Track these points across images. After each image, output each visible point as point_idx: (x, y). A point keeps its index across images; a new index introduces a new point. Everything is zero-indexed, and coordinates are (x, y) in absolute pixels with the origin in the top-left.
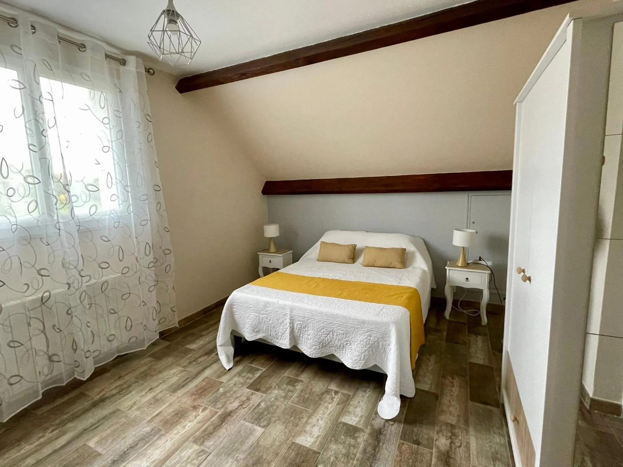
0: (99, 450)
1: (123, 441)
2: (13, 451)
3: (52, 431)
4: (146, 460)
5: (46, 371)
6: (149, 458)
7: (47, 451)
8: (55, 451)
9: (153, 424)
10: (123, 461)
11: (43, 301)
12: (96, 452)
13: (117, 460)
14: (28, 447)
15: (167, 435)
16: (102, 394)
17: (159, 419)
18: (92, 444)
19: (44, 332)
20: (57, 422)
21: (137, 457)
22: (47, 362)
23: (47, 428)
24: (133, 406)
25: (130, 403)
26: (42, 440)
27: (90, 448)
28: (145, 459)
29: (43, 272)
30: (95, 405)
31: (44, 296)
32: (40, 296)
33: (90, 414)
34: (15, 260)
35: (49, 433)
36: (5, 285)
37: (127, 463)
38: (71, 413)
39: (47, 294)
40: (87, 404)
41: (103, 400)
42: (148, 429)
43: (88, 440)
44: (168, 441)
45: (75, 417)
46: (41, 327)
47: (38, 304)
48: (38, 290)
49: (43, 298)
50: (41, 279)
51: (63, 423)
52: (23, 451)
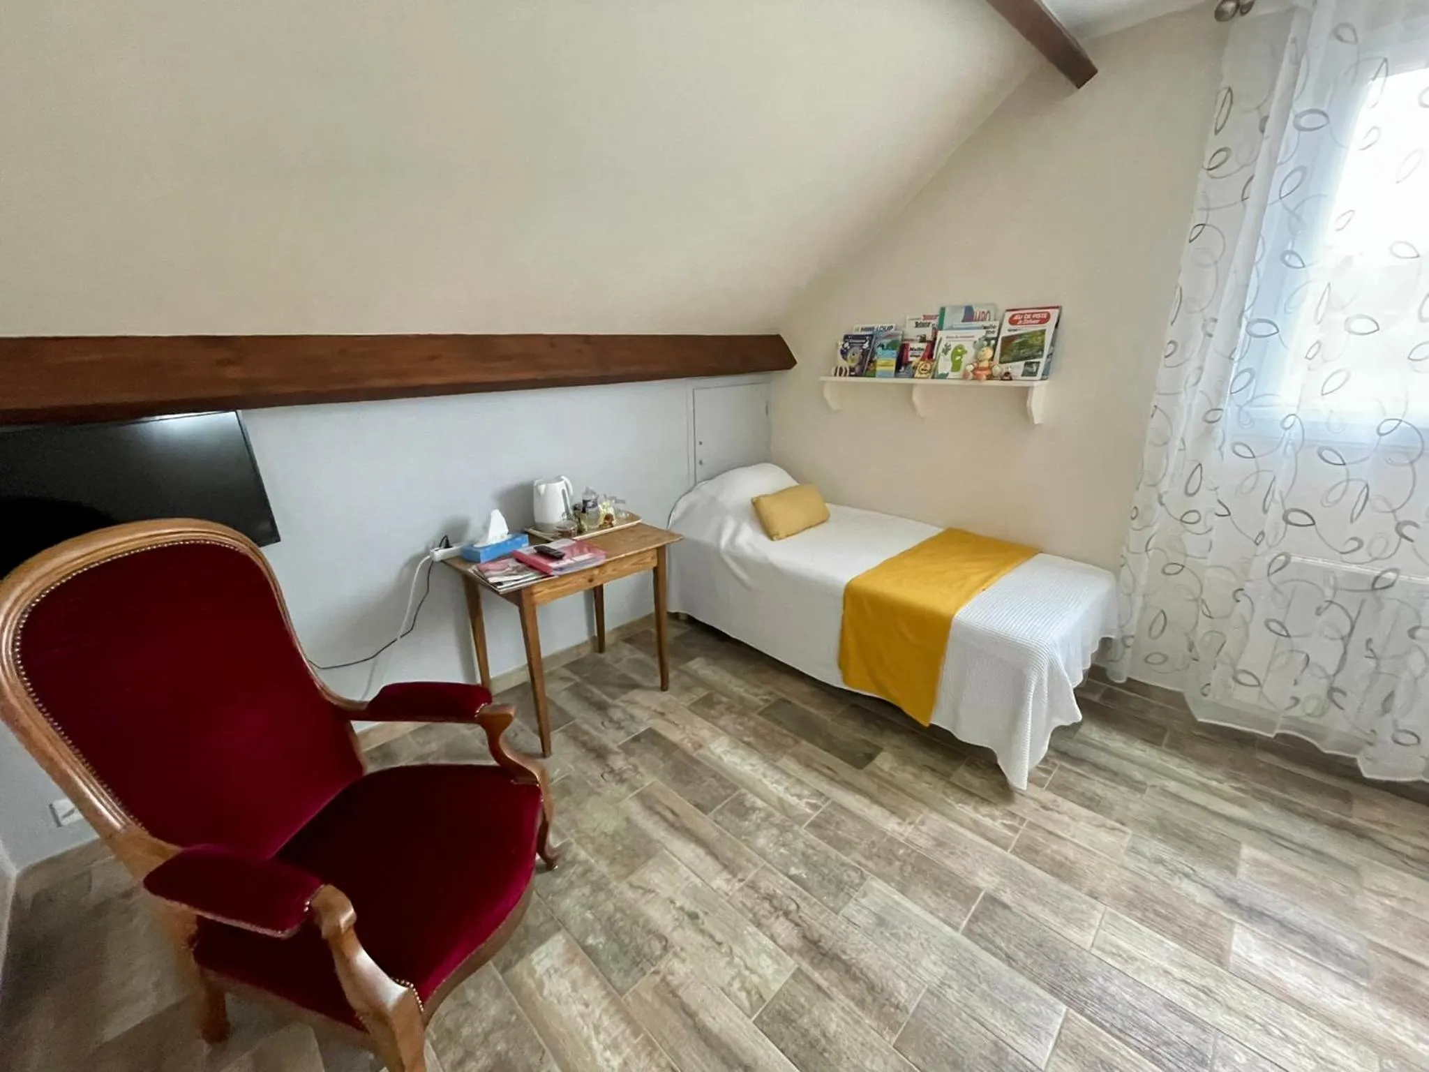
0: (1243, 870)
1: (1284, 904)
2: (1177, 761)
3: (1237, 789)
4: (1268, 960)
5: (1311, 706)
6: (1276, 963)
7: (1200, 798)
8: (1204, 808)
9: (1372, 956)
10: (1241, 916)
11: (1376, 586)
12: (1236, 864)
13: (1239, 905)
14: (1191, 773)
15: (1365, 996)
16: (1374, 827)
17: (1401, 968)
18: (1247, 852)
19: (1346, 639)
20: (1258, 786)
21: (1264, 939)
22: (1323, 693)
23: (1236, 779)
24: (1393, 899)
25: (1395, 888)
26: (1214, 783)
27: (1238, 853)
28: (1268, 957)
29: (1407, 530)
30: (1340, 827)
31: (1384, 576)
32: (1377, 573)
33: (1308, 826)
34: (1356, 488)
35: (1232, 787)
36: (1313, 527)
37: (1241, 925)
38: (1286, 796)
39: (1391, 575)
40: (1331, 813)
41: (1360, 834)
42: (1352, 947)
43: (1250, 844)
44: (1345, 1001)
45: (1287, 807)
46: (1346, 630)
47: (1367, 586)
48: (1376, 559)
49: (1379, 580)
50: (1398, 541)
51: (1262, 796)
52: (1181, 771)
